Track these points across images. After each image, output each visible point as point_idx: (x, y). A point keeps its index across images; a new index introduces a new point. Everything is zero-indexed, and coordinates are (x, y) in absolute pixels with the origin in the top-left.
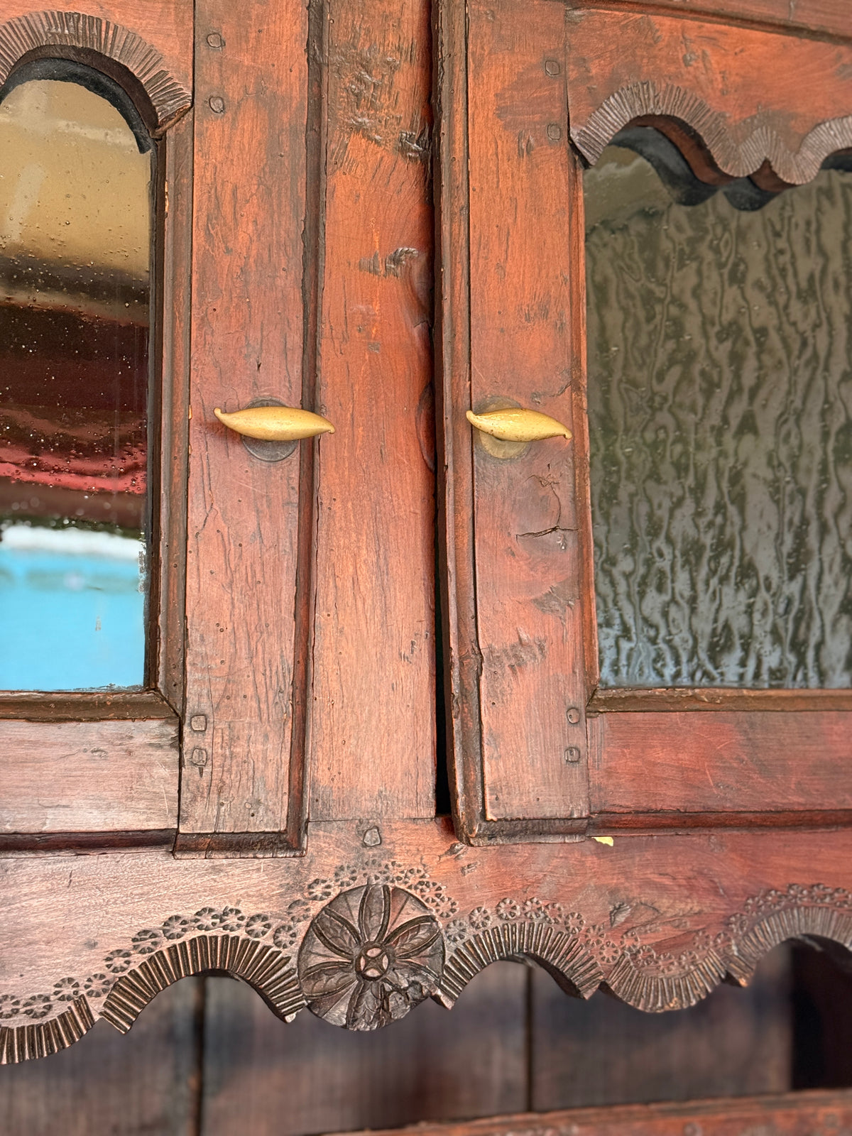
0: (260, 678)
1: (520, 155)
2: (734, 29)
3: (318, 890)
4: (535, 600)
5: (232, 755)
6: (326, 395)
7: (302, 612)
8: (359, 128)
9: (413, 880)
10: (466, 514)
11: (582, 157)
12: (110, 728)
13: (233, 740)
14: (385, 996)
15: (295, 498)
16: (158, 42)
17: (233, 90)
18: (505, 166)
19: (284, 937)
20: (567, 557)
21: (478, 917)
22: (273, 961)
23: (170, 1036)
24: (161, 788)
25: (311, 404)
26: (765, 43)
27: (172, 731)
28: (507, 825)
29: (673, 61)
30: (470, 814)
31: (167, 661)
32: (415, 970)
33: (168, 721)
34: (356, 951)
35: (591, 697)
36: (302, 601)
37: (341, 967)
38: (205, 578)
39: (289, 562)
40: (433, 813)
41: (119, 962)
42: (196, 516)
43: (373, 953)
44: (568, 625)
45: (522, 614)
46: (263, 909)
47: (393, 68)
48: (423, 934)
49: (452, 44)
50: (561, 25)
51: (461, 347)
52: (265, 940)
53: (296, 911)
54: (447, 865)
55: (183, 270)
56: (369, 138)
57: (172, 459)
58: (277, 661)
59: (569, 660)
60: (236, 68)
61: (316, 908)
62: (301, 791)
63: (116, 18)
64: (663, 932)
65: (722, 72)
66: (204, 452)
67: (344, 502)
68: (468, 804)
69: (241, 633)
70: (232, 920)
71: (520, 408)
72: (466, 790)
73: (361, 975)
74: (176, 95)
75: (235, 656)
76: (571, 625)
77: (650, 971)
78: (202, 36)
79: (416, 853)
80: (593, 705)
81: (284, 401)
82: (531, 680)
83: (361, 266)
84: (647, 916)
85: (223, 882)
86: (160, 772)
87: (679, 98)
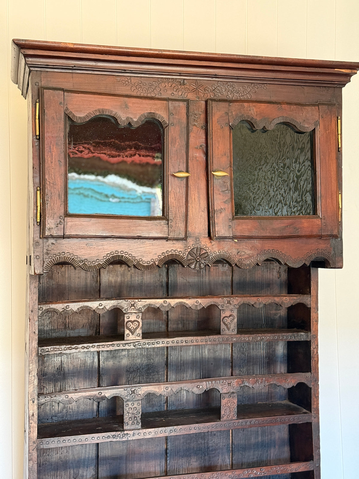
0: (180, 214)
1: (221, 128)
2: (259, 104)
3: (189, 247)
4: (224, 202)
5: (176, 226)
6: (190, 169)
7: (186, 204)
8: (195, 125)
9: (204, 247)
10: (212, 188)
11: (232, 128)
12: (158, 221)
13: (176, 224)
14: (200, 264)
15: (185, 186)
16: (164, 116)
17: (175, 122)
18: (218, 131)
19: (184, 254)
20: (229, 195)
21: (215, 253)
22: (183, 258)
23: (162, 286)
24: (166, 231)
25: (187, 171)
26: (265, 106)
27: (167, 222)
28: (219, 238)
29: (247, 110)
30: (213, 235)
31: (166, 212)
32: (205, 260)
33: (166, 221)
34: (196, 257)
35: (233, 217)
36: (186, 202)
37: (193, 259)
38: (171, 199)
39: (184, 196)
40: (207, 236)
41: (160, 257)
42: (170, 189)
43: (198, 257)
44: (229, 206)
45: (222, 204)
46: (181, 250)
47: (200, 115)
48: (206, 255)
49: (210, 111)
50: (228, 106)
51: (211, 161)
52: (181, 255)
53: (186, 251)
54: (210, 244)
55: (167, 151)
56: (196, 127)
57: (166, 180)
58: (183, 211)
59: (229, 211)
60: (175, 118)
61: (189, 250)
62: (187, 232)
63: (157, 112)
64: (247, 256)
65: (256, 112)
66: (171, 179)
67: (193, 186)
68: (213, 234)
69: (177, 207)
70: (176, 251)
71: (221, 171)
72: (213, 232)
73: (196, 261)
74: (166, 123)
75: (176, 211)
76: (230, 206)
77: (244, 262)
78: (170, 114)
79: (205, 242)
80: (233, 219)
81: (183, 171)
82: (223, 214)
83: (195, 148)
84: (243, 253)
85: (175, 245)
86: (165, 228)
87: (248, 117)
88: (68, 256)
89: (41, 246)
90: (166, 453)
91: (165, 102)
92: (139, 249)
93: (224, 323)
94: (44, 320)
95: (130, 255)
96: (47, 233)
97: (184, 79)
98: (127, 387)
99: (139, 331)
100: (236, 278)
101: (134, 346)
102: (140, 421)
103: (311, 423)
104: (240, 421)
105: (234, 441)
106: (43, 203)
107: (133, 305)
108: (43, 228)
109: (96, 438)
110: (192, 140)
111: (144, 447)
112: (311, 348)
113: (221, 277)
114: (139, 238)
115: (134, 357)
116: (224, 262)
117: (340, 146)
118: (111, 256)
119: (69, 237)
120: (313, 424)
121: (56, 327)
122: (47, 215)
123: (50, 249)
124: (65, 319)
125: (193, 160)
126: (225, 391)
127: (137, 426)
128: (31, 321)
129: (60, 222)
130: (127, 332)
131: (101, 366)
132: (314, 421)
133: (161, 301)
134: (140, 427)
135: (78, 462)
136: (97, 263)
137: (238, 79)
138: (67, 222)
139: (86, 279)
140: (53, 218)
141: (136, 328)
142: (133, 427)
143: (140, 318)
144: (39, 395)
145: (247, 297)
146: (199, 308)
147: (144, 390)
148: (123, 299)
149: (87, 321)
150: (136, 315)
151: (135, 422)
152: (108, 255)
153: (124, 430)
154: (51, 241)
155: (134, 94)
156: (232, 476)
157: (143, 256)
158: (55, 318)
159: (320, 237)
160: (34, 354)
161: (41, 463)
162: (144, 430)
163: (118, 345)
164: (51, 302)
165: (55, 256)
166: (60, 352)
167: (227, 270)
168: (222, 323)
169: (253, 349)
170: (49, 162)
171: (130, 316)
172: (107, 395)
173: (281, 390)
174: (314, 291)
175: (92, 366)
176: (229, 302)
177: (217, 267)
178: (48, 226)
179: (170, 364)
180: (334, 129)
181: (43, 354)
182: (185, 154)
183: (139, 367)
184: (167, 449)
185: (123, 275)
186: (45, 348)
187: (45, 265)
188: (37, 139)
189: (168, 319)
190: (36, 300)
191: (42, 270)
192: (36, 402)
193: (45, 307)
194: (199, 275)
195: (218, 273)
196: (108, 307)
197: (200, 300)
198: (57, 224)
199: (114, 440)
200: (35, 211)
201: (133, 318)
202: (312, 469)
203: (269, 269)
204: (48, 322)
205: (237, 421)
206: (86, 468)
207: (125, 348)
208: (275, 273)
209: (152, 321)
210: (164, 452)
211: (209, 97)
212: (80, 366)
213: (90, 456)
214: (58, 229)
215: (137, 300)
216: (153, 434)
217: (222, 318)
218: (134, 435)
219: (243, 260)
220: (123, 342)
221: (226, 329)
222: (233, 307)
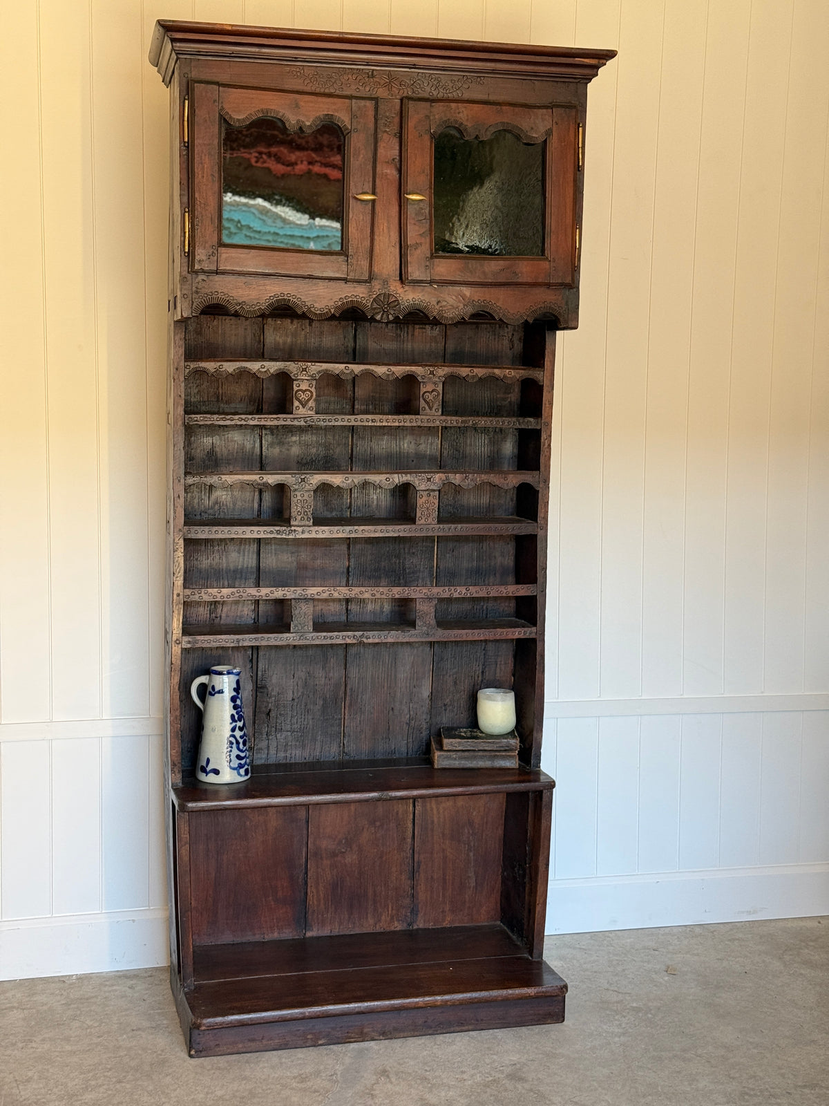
0: (363, 249)
1: (419, 136)
2: (472, 105)
3: (375, 293)
4: (420, 235)
5: (358, 264)
6: (377, 190)
7: (372, 236)
8: (386, 131)
9: (394, 292)
10: (405, 216)
11: (434, 137)
12: (335, 257)
13: (358, 261)
14: (388, 315)
15: (370, 213)
16: (345, 120)
17: (359, 127)
18: (416, 140)
19: (368, 301)
20: (428, 225)
21: (408, 301)
22: (365, 306)
23: (347, 350)
24: (344, 269)
25: (374, 193)
26: (478, 107)
27: (346, 258)
28: (413, 281)
29: (455, 113)
30: (406, 278)
31: (345, 245)
32: (395, 310)
34: (382, 306)
35: (432, 254)
36: (372, 234)
37: (379, 308)
38: (353, 228)
39: (369, 225)
40: (398, 279)
41: (336, 303)
42: (351, 216)
43: (386, 306)
45: (417, 237)
46: (364, 296)
47: (393, 118)
48: (396, 303)
49: (405, 113)
50: (429, 107)
51: (406, 179)
52: (364, 302)
53: (371, 297)
54: (401, 290)
55: (349, 165)
56: (388, 134)
57: (346, 204)
58: (366, 245)
59: (427, 247)
60: (360, 122)
61: (374, 296)
62: (371, 272)
63: (336, 114)
64: (449, 307)
65: (467, 115)
66: (352, 203)
67: (381, 213)
68: (405, 276)
69: (359, 240)
70: (358, 297)
71: (417, 193)
72: (405, 273)
73: (383, 310)
74: (347, 129)
75: (358, 244)
76: (428, 240)
77: (445, 315)
78: (353, 116)
79: (395, 288)
80: (432, 257)
81: (368, 191)
82: (419, 251)
83: (386, 162)
84: (444, 303)
85: (356, 289)
86: (344, 266)
87: (456, 121)
88: (223, 297)
89: (190, 282)
90: (348, 572)
91: (347, 101)
92: (311, 292)
93: (425, 400)
94: (190, 388)
95: (299, 300)
96: (197, 267)
97: (373, 70)
98: (295, 473)
99: (311, 403)
100: (451, 346)
101: (305, 422)
102: (311, 517)
103: (536, 536)
104: (441, 526)
105: (439, 563)
106: (192, 229)
107: (304, 370)
108: (192, 259)
109: (255, 532)
110: (381, 151)
111: (319, 561)
112: (540, 439)
113: (429, 344)
114: (311, 277)
115: (307, 445)
116: (421, 314)
117: (580, 164)
118: (275, 299)
119: (224, 273)
120: (538, 537)
121: (206, 399)
122: (197, 244)
123: (199, 287)
124: (218, 389)
125: (382, 178)
126: (423, 487)
127: (307, 523)
128: (177, 381)
129: (213, 252)
130: (296, 403)
131: (264, 453)
132: (540, 533)
133: (342, 366)
134: (311, 524)
135: (234, 571)
136: (258, 308)
137: (444, 70)
138: (221, 254)
139: (245, 337)
140: (205, 248)
141: (309, 400)
142: (303, 523)
143: (314, 386)
144: (186, 473)
145: (456, 366)
146: (391, 378)
147: (317, 479)
148: (291, 361)
149: (246, 393)
150: (308, 383)
151: (306, 518)
152: (272, 298)
153: (290, 526)
154: (201, 277)
155: (308, 89)
156: (429, 593)
157: (316, 303)
158: (204, 386)
159: (548, 285)
160: (180, 423)
161: (188, 570)
162: (316, 528)
163: (285, 420)
164: (201, 360)
165: (206, 295)
166: (211, 422)
167: (438, 335)
168: (421, 399)
169: (471, 445)
170: (200, 176)
171: (300, 383)
172: (270, 482)
173: (507, 501)
174: (549, 363)
175: (253, 453)
176: (432, 373)
177: (424, 330)
178: (197, 258)
179: (356, 458)
180: (573, 140)
181: (191, 423)
182: (371, 169)
183: (314, 459)
184: (349, 566)
185: (295, 335)
186: (194, 416)
187: (194, 307)
188: (185, 146)
189: (354, 398)
190: (182, 355)
191: (190, 312)
192: (182, 481)
193: (193, 365)
194: (399, 339)
195: (426, 338)
196: (272, 371)
197: (393, 368)
198: (209, 256)
199: (279, 536)
200: (182, 238)
201: (304, 386)
202: (535, 594)
203: (497, 337)
204: (196, 391)
205: (438, 526)
206: (244, 580)
207: (292, 423)
208: (506, 342)
209: (333, 399)
210: (345, 570)
211: (405, 95)
212: (237, 451)
213: (250, 566)
214: (210, 261)
215: (310, 364)
216: (328, 533)
217: (421, 393)
218: (303, 532)
219: (444, 312)
220: (291, 416)
221: (427, 408)
222: (437, 379)
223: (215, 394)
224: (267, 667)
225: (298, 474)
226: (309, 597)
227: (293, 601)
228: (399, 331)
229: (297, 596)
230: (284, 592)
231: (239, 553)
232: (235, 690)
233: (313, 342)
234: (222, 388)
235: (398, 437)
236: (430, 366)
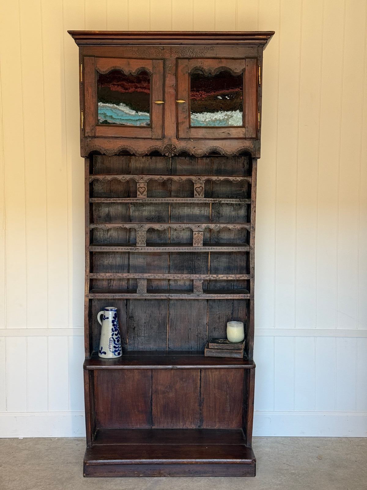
0: (159, 125)
2: (207, 59)
3: (165, 144)
4: (184, 118)
6: (165, 99)
7: (163, 119)
8: (169, 73)
9: (174, 144)
10: (178, 110)
11: (190, 74)
12: (146, 129)
13: (157, 130)
14: (172, 154)
15: (162, 109)
16: (150, 68)
17: (156, 72)
18: (182, 76)
20: (188, 114)
21: (180, 147)
22: (161, 150)
24: (150, 134)
25: (163, 100)
26: (210, 60)
27: (151, 129)
28: (181, 138)
31: (151, 123)
32: (174, 152)
34: (169, 150)
37: (167, 151)
38: (154, 116)
39: (161, 114)
40: (176, 138)
41: (148, 149)
42: (153, 110)
46: (160, 145)
47: (173, 67)
48: (175, 148)
50: (188, 62)
53: (163, 146)
54: (177, 142)
59: (187, 123)
61: (165, 146)
62: (163, 135)
63: (146, 67)
65: (205, 64)
66: (153, 105)
67: (167, 109)
69: (157, 121)
70: (158, 146)
72: (178, 135)
73: (169, 152)
74: (151, 73)
75: (157, 123)
76: (188, 120)
78: (154, 67)
79: (175, 141)
80: (190, 127)
81: (161, 99)
82: (184, 125)
83: (169, 87)
84: (197, 148)
85: (156, 143)
87: (200, 67)
88: (98, 147)
89: (84, 141)
90: (169, 267)
91: (151, 61)
92: (137, 145)
93: (197, 191)
94: (99, 187)
95: (131, 148)
96: (87, 135)
97: (163, 47)
98: (138, 223)
99: (145, 193)
100: (215, 167)
101: (142, 201)
102: (145, 243)
104: (205, 247)
105: (211, 264)
106: (84, 118)
107: (142, 178)
108: (84, 132)
109: (121, 249)
110: (167, 82)
111: (156, 262)
112: (251, 208)
113: (205, 166)
114: (136, 138)
115: (150, 211)
117: (260, 84)
118: (121, 148)
119: (98, 137)
120: (250, 253)
121: (106, 191)
122: (86, 125)
123: (88, 143)
124: (111, 187)
125: (168, 93)
126: (195, 230)
127: (144, 245)
128: (86, 184)
129: (93, 129)
130: (138, 193)
131: (131, 215)
132: (251, 251)
133: (159, 177)
135: (118, 266)
136: (113, 152)
138: (96, 129)
139: (122, 165)
140: (89, 126)
141: (144, 191)
142: (142, 245)
143: (146, 186)
144: (91, 223)
146: (180, 182)
147: (148, 226)
148: (136, 175)
149: (123, 189)
151: (143, 243)
152: (119, 147)
153: (136, 247)
154: (89, 139)
155: (134, 56)
156: (199, 277)
157: (139, 149)
158: (105, 186)
159: (245, 139)
160: (88, 202)
161: (98, 265)
162: (148, 248)
163: (133, 200)
164: (96, 174)
165: (91, 147)
167: (209, 162)
168: (195, 190)
169: (225, 211)
170: (87, 96)
171: (140, 184)
172: (127, 227)
174: (254, 174)
175: (126, 214)
176: (199, 179)
177: (202, 160)
178: (86, 131)
179: (172, 217)
180: (255, 73)
181: (92, 202)
182: (162, 90)
183: (153, 217)
184: (170, 265)
185: (144, 163)
186: (93, 199)
187: (86, 152)
188: (81, 83)
189: (171, 190)
190: (88, 173)
192: (88, 226)
193: (93, 177)
195: (203, 163)
196: (127, 179)
197: (183, 177)
198: (91, 130)
199: (131, 251)
201: (142, 185)
202: (249, 279)
203: (236, 162)
204: (101, 188)
205: (203, 247)
206: (123, 270)
207: (136, 202)
208: (241, 165)
211: (178, 57)
212: (119, 214)
213: (125, 264)
214: (92, 132)
215: (144, 176)
216: (153, 250)
217: (195, 188)
218: (142, 249)
219: (197, 152)
220: (136, 198)
221: (197, 194)
222: (202, 182)
223: (110, 189)
224: (133, 308)
225: (139, 224)
226: (145, 278)
227: (138, 279)
228: (191, 161)
229: (139, 277)
230: (134, 275)
231: (121, 258)
232: (114, 317)
233: (153, 166)
234: (113, 187)
235: (191, 208)
236: (198, 176)
